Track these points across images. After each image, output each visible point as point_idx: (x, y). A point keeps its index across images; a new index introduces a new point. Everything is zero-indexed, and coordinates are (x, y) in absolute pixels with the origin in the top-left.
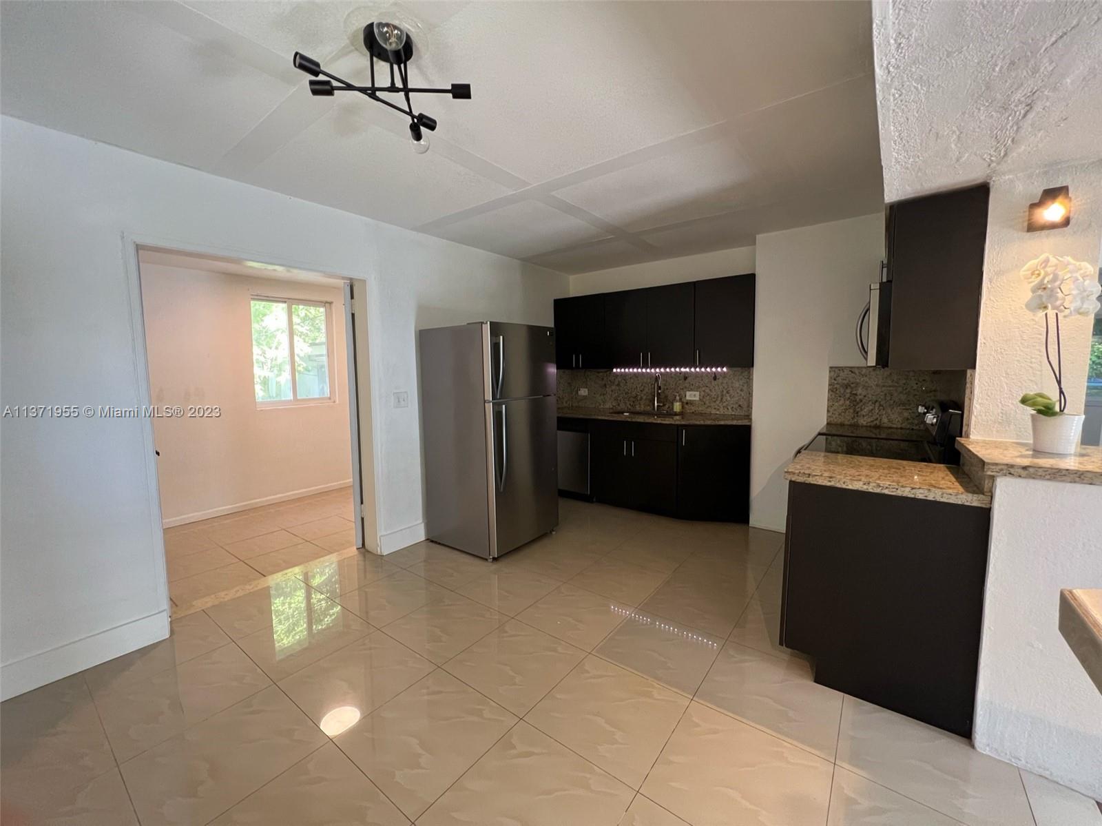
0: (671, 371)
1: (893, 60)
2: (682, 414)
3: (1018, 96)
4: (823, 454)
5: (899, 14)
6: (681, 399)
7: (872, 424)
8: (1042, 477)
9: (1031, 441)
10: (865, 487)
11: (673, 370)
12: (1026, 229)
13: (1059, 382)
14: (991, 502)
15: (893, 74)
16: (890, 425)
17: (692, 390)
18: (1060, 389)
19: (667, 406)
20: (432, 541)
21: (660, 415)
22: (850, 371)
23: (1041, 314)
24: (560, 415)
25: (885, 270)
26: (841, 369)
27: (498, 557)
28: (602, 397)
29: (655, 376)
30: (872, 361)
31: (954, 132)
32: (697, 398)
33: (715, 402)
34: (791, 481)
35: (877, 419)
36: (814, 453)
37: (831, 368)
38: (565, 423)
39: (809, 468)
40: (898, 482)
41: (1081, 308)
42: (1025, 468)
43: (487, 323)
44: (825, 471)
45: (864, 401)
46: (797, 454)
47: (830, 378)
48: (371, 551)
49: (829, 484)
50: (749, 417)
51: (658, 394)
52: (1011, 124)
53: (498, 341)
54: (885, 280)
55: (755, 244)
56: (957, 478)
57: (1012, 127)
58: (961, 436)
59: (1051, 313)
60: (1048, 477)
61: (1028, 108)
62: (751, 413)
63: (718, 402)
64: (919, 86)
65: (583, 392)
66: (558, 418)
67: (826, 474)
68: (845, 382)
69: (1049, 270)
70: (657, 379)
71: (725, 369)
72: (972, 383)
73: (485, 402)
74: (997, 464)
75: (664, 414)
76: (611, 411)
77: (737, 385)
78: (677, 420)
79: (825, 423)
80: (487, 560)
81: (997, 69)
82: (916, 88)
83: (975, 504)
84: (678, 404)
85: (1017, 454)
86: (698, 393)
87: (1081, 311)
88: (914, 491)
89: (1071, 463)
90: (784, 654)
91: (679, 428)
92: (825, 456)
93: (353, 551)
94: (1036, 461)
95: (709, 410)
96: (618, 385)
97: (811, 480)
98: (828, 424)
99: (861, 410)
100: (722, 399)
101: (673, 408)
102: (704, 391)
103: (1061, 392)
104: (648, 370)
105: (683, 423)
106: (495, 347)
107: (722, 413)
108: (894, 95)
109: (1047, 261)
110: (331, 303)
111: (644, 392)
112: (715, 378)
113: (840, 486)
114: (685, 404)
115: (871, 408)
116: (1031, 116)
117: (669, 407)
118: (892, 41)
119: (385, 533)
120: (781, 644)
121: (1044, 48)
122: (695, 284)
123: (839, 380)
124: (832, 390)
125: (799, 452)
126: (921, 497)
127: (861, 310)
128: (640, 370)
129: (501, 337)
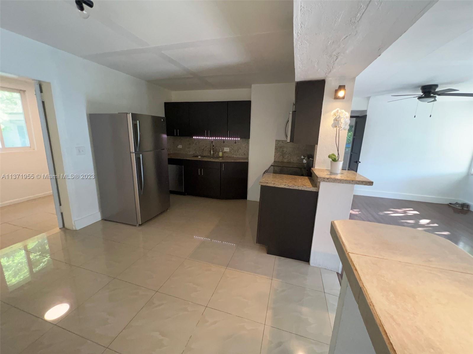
0: (218, 139)
1: (300, 32)
2: (222, 157)
3: (334, 53)
4: (272, 174)
5: (302, 16)
6: (222, 151)
7: (288, 161)
8: (331, 182)
9: (330, 169)
10: (285, 186)
11: (219, 138)
12: (334, 98)
13: (338, 151)
14: (319, 190)
15: (299, 37)
16: (293, 162)
17: (227, 147)
18: (338, 153)
19: (216, 154)
20: (106, 220)
21: (213, 157)
22: (282, 142)
23: (335, 129)
24: (169, 158)
25: (294, 106)
26: (279, 141)
27: (142, 224)
28: (188, 149)
29: (211, 141)
30: (289, 140)
31: (316, 61)
32: (228, 151)
33: (235, 152)
34: (261, 185)
35: (289, 160)
36: (269, 174)
37: (276, 140)
38: (171, 161)
39: (267, 180)
40: (294, 184)
41: (345, 128)
42: (328, 179)
43: (129, 114)
44: (272, 181)
45: (286, 153)
46: (263, 174)
47: (276, 144)
48: (68, 228)
49: (273, 186)
50: (247, 158)
51: (213, 148)
52: (332, 62)
53: (136, 123)
54: (294, 110)
55: (251, 88)
56: (310, 182)
57: (332, 63)
58: (312, 167)
59: (338, 129)
60: (333, 181)
61: (337, 58)
62: (248, 157)
63: (236, 152)
64: (307, 43)
65: (180, 147)
66: (168, 159)
67: (273, 182)
68: (281, 146)
69: (338, 114)
70: (212, 142)
71: (239, 139)
72: (317, 149)
73: (131, 153)
74: (321, 178)
75: (215, 157)
76: (193, 156)
77: (244, 145)
78: (220, 160)
79: (273, 161)
80: (136, 226)
81: (329, 43)
82: (306, 43)
83: (315, 191)
84: (221, 153)
85: (326, 174)
86: (229, 148)
87: (345, 129)
88: (298, 187)
89: (339, 177)
90: (258, 246)
91: (221, 163)
92: (273, 175)
93: (57, 230)
94: (331, 176)
95: (233, 156)
96: (196, 144)
97: (268, 185)
98: (274, 161)
99: (285, 156)
100: (238, 151)
101: (219, 155)
102: (231, 148)
103: (338, 154)
104: (208, 138)
105: (223, 161)
106: (135, 126)
107: (237, 157)
108: (299, 44)
109: (338, 111)
110: (24, 91)
111: (207, 147)
112: (235, 143)
113: (277, 186)
114: (224, 153)
115: (288, 155)
116: (337, 60)
117: (217, 154)
118: (299, 25)
119: (77, 219)
120: (257, 243)
121: (342, 40)
122: (228, 103)
123: (278, 145)
124: (276, 149)
125: (264, 173)
126: (300, 189)
127: (286, 120)
128: (205, 138)
129: (138, 121)
